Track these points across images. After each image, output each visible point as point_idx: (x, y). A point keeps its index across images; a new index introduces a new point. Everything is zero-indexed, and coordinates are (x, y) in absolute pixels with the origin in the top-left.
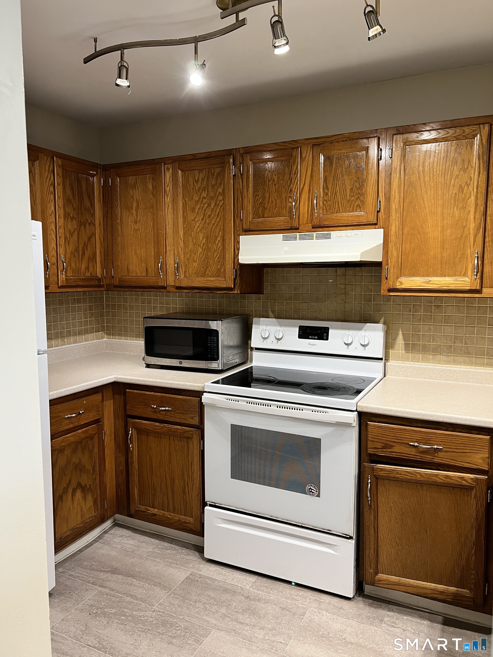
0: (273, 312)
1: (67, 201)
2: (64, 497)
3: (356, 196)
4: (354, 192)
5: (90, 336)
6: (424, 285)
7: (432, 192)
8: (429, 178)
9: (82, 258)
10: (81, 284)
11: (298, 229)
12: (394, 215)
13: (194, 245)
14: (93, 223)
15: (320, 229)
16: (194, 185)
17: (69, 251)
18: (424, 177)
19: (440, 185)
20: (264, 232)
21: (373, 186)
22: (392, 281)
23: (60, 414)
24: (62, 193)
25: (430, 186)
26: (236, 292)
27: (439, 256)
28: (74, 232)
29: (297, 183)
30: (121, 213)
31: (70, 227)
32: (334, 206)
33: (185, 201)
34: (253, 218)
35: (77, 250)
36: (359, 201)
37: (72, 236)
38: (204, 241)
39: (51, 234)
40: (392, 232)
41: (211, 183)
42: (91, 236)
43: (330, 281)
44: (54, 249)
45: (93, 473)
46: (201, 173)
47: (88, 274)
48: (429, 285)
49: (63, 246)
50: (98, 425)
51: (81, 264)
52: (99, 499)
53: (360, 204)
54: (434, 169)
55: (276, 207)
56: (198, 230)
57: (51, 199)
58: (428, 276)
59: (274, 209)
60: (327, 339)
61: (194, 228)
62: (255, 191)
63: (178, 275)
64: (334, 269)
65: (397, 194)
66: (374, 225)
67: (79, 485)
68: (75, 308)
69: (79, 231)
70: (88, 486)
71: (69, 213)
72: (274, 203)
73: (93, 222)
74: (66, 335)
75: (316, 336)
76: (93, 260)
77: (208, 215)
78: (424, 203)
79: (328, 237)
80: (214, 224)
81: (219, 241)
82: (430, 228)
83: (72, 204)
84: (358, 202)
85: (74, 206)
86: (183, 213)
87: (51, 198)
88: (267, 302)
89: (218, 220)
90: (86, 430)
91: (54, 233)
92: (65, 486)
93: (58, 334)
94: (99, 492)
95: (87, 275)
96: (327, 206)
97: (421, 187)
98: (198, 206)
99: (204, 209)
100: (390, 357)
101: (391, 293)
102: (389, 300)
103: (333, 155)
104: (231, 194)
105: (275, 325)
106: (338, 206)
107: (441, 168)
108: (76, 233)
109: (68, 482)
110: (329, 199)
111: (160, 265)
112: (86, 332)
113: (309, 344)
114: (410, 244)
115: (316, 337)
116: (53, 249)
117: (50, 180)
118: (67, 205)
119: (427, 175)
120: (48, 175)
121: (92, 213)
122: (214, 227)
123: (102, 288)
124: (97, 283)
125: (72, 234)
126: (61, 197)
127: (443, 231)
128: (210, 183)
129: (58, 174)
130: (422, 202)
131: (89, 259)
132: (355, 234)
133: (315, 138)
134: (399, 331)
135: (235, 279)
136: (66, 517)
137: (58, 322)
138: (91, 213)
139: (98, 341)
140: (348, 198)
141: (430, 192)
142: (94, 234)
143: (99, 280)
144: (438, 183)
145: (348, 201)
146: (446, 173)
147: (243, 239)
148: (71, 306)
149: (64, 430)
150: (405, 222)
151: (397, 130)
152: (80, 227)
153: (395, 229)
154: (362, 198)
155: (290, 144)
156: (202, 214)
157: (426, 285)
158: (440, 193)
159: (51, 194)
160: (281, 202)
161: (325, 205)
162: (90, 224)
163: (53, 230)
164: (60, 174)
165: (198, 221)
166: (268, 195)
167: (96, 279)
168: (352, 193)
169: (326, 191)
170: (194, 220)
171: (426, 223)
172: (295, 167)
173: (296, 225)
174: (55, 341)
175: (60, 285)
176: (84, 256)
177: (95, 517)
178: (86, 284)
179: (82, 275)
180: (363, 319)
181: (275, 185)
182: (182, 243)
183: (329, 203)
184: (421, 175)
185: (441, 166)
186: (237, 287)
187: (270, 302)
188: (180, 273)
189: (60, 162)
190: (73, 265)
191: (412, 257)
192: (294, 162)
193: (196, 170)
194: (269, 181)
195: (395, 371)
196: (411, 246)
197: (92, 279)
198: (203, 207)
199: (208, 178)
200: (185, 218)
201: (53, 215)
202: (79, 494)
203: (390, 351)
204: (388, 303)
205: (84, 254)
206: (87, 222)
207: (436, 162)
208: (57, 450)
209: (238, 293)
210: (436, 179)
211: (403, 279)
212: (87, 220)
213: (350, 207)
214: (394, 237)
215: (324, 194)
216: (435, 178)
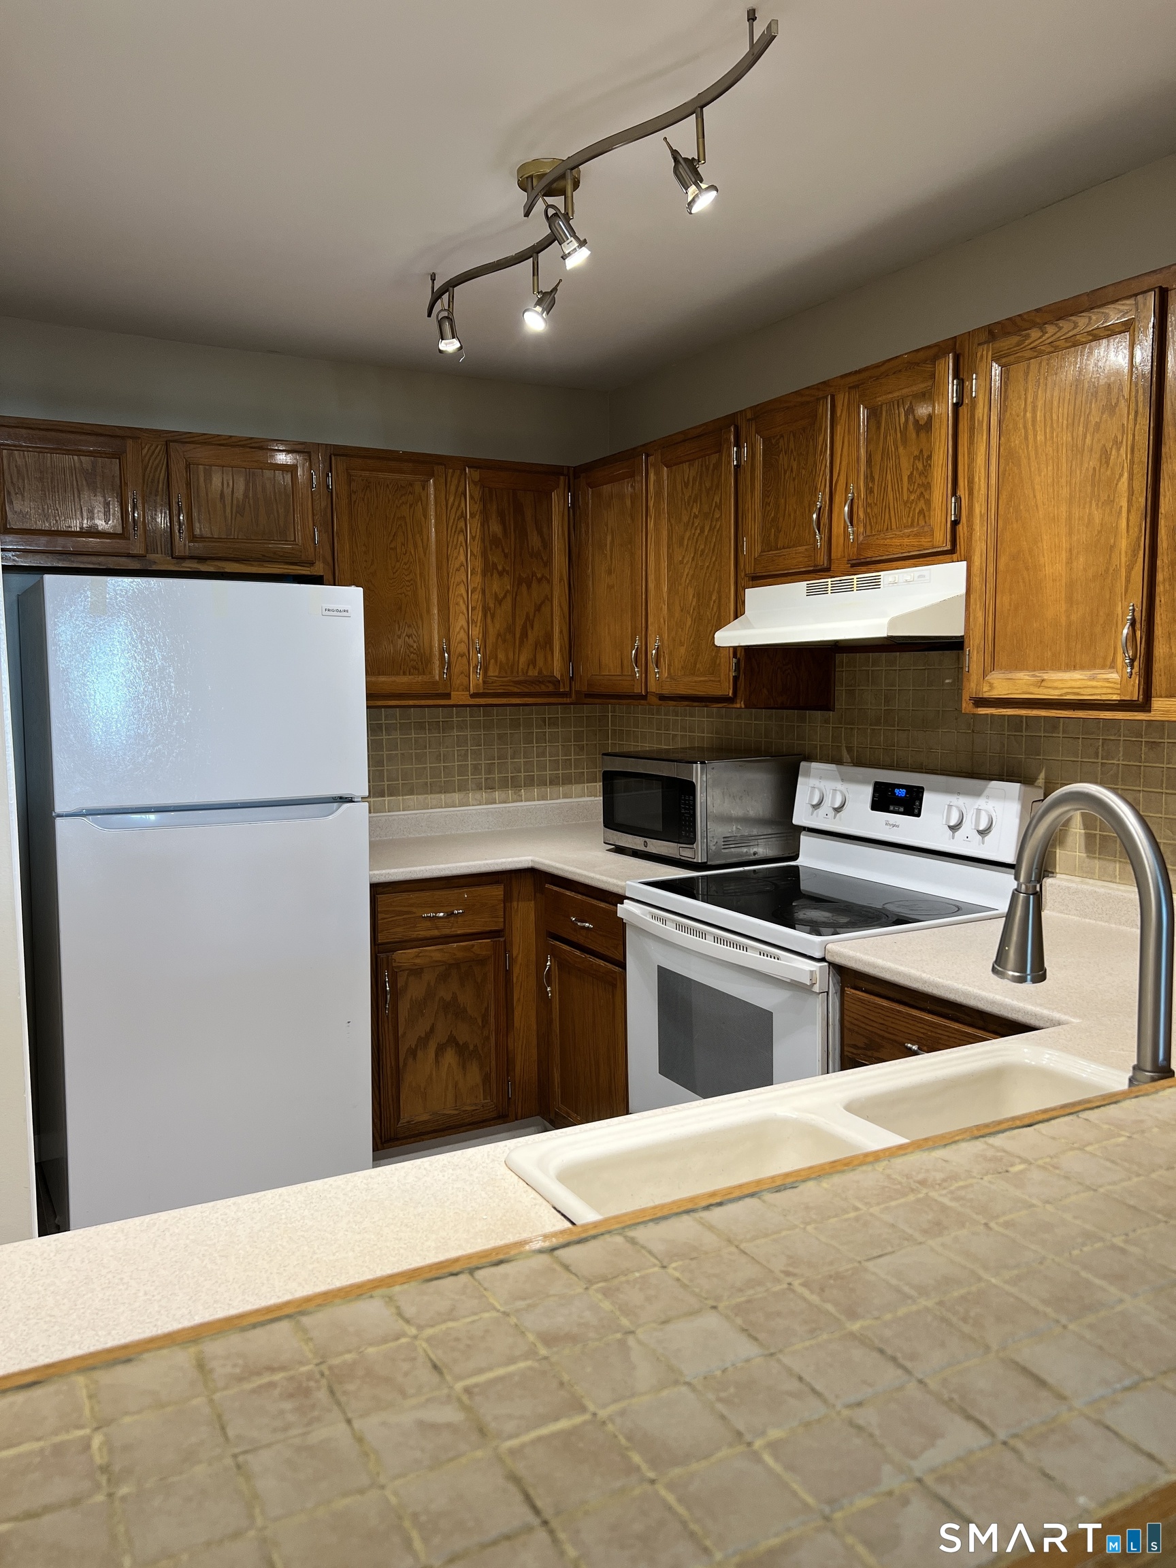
0: (849, 750)
1: (490, 543)
2: (420, 1054)
3: (918, 492)
4: (915, 482)
5: (576, 788)
6: (1032, 690)
7: (1050, 468)
8: (1043, 438)
9: (521, 642)
10: (516, 690)
11: (828, 569)
12: (979, 531)
13: (682, 610)
14: (546, 579)
15: (864, 568)
16: (683, 493)
17: (492, 632)
18: (1035, 436)
19: (1064, 451)
20: (779, 579)
21: (942, 465)
22: (975, 681)
23: (414, 910)
24: (478, 530)
25: (1046, 455)
26: (738, 706)
27: (1064, 621)
28: (505, 596)
29: (824, 471)
30: (593, 555)
31: (495, 588)
32: (883, 515)
33: (671, 526)
34: (762, 552)
35: (510, 629)
36: (922, 501)
37: (500, 605)
38: (694, 603)
39: (457, 604)
40: (975, 567)
41: (705, 486)
42: (543, 602)
43: (947, 681)
44: (464, 629)
45: (484, 1027)
46: (691, 468)
47: (533, 673)
48: (1041, 690)
49: (479, 624)
50: (496, 941)
51: (519, 653)
52: (493, 1075)
53: (924, 508)
54: (1054, 415)
55: (795, 525)
56: (687, 582)
57: (459, 543)
58: (1040, 668)
59: (792, 529)
60: (918, 815)
61: (681, 577)
62: (766, 494)
63: (658, 672)
65: (982, 480)
66: (950, 553)
67: (452, 1041)
68: (545, 735)
69: (516, 595)
70: (471, 1048)
71: (495, 566)
72: (792, 517)
73: (548, 577)
74: (525, 783)
75: (901, 806)
76: (546, 647)
77: (700, 550)
78: (1035, 496)
79: (875, 584)
80: (708, 567)
81: (714, 602)
82: (1046, 554)
83: (502, 546)
84: (922, 504)
85: (506, 551)
86: (668, 548)
87: (459, 540)
88: (840, 729)
89: (714, 559)
90: (467, 945)
91: (464, 602)
92: (423, 1035)
93: (508, 780)
94: (493, 1063)
95: (530, 673)
96: (871, 517)
97: (1029, 459)
98: (688, 534)
99: (695, 538)
100: (1057, 866)
101: (979, 709)
103: (881, 405)
104: (730, 507)
105: (833, 779)
106: (890, 515)
107: (1066, 411)
108: (509, 599)
109: (428, 1030)
110: (875, 501)
111: (634, 652)
112: (567, 780)
113: (886, 824)
114: (1011, 595)
115: (902, 809)
116: (460, 629)
117: (457, 509)
118: (491, 549)
119: (1041, 431)
120: (454, 500)
121: (545, 559)
122: (708, 575)
123: (567, 697)
124: (551, 688)
125: (500, 602)
126: (477, 537)
127: (1070, 561)
128: (703, 485)
129: (471, 497)
130: (1031, 496)
131: (537, 644)
132: (919, 577)
133: (856, 372)
135: (736, 679)
136: (422, 1090)
137: (507, 759)
138: (543, 560)
139: (592, 798)
140: (905, 498)
141: (1045, 470)
142: (549, 599)
143: (556, 683)
144: (1060, 447)
145: (905, 503)
146: (1076, 421)
147: (749, 593)
148: (535, 731)
149: (420, 936)
150: (1001, 544)
151: (991, 330)
152: (518, 588)
153: (979, 562)
154: (927, 496)
155: (818, 389)
156: (693, 549)
157: (1036, 690)
158: (1064, 469)
159: (459, 533)
160: (803, 516)
161: (869, 514)
162: (539, 581)
163: (462, 595)
164: (477, 496)
165: (688, 562)
166: (783, 501)
167: (550, 682)
168: (911, 485)
169: (870, 485)
170: (681, 562)
171: (1040, 544)
172: (821, 438)
173: (822, 560)
174: (500, 792)
175: (472, 692)
176: (525, 640)
177: (483, 1106)
178: (527, 690)
179: (520, 674)
180: (1007, 772)
181: (794, 479)
182: (665, 608)
183: (875, 510)
184: (1029, 431)
185: (1066, 405)
186: (740, 693)
187: (846, 728)
188: (662, 669)
189: (476, 475)
190: (501, 656)
191: (1014, 625)
192: (820, 429)
193: (685, 462)
194: (785, 473)
195: (1060, 900)
196: (1011, 599)
197: (540, 682)
198: (694, 534)
199: (701, 478)
200: (670, 557)
201: (464, 571)
202: (450, 1057)
203: (1058, 851)
204: (1054, 735)
205: (524, 635)
206: (534, 578)
207: (1058, 398)
208: (407, 970)
209: (741, 708)
210: (1057, 436)
211: (993, 677)
212: (534, 574)
213: (908, 516)
214: (977, 580)
215: (868, 492)
216: (1055, 434)
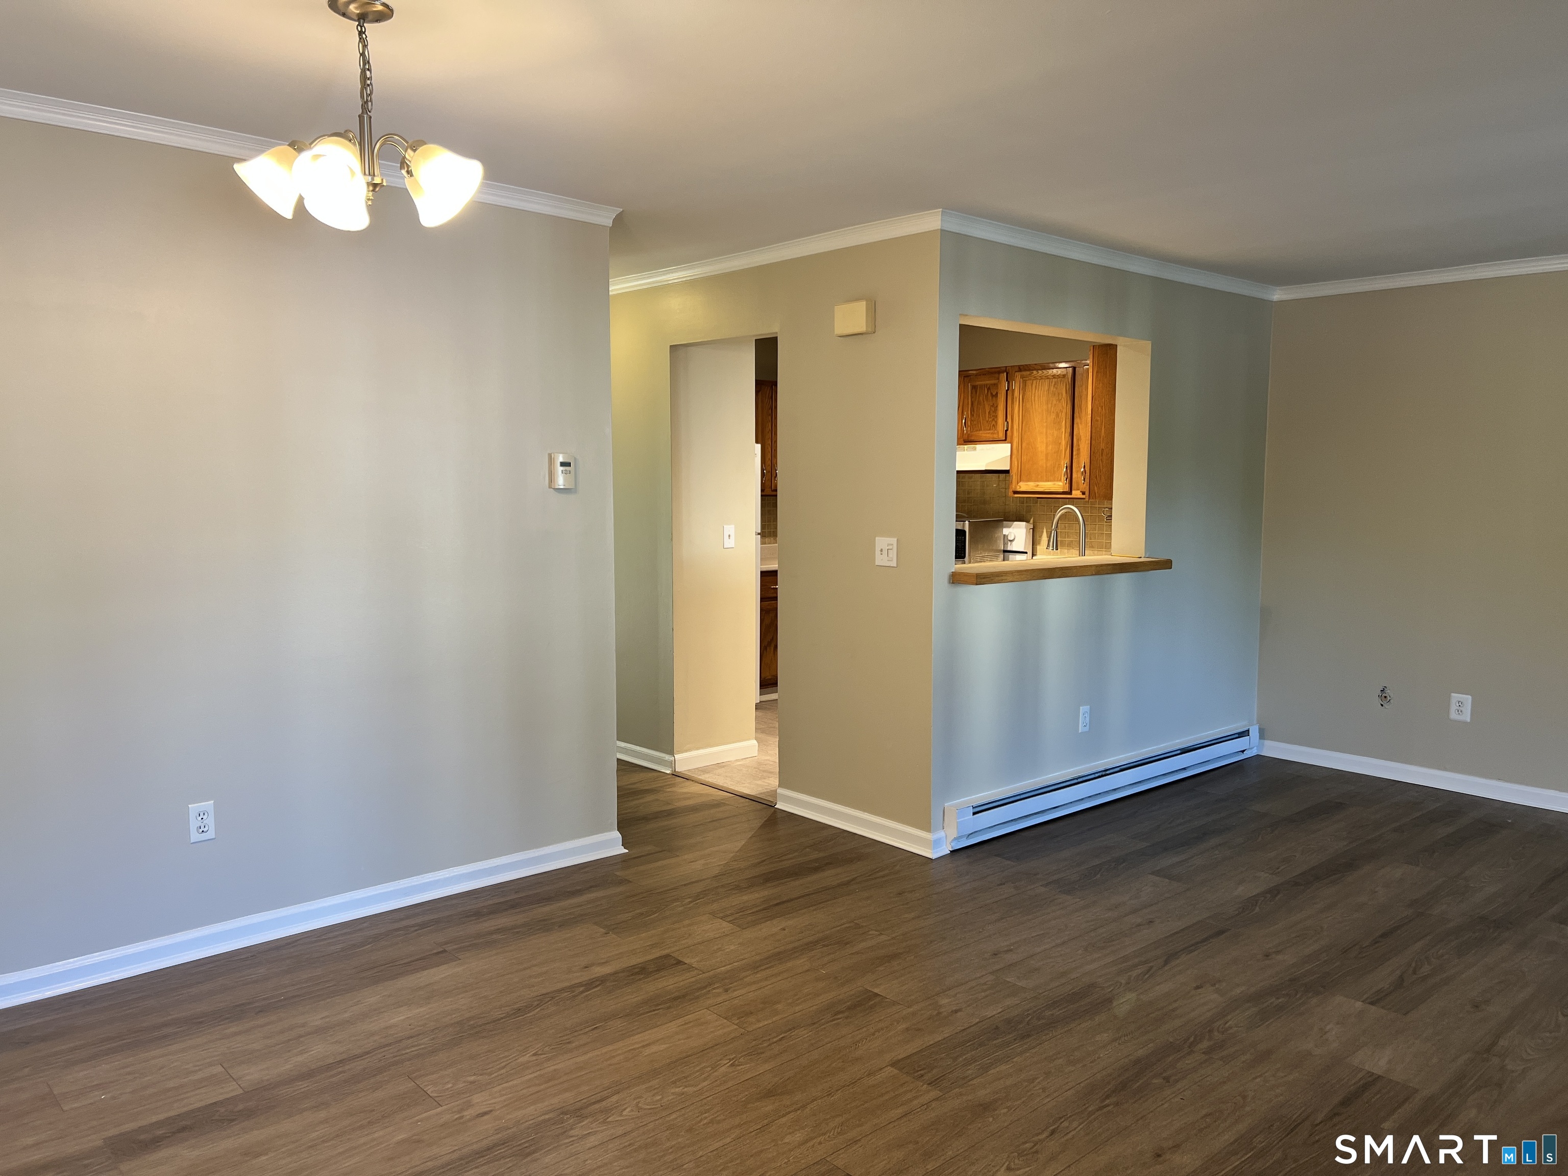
3: (992, 418)
6: (1034, 488)
8: (1038, 406)
12: (1015, 434)
15: (970, 443)
18: (1035, 404)
19: (1044, 412)
21: (1002, 410)
22: (1015, 485)
23: (768, 584)
25: (1038, 413)
27: (1045, 466)
32: (978, 425)
40: (1015, 447)
48: (1038, 488)
53: (995, 424)
54: (1041, 400)
58: (1038, 481)
64: (997, 475)
65: (1016, 418)
66: (1005, 440)
79: (975, 449)
82: (1038, 444)
84: (994, 422)
96: (973, 425)
97: (1033, 412)
102: (1036, 502)
103: (978, 385)
106: (981, 425)
107: (1045, 399)
110: (975, 419)
114: (1026, 456)
119: (1037, 404)
127: (1046, 447)
130: (1034, 424)
132: (992, 448)
134: (1043, 529)
140: (987, 419)
141: (1039, 416)
144: (1043, 409)
145: (987, 422)
146: (1049, 402)
150: (1023, 439)
151: (1019, 367)
153: (1016, 445)
154: (996, 420)
157: (1036, 488)
158: (1045, 417)
168: (990, 416)
169: (973, 413)
171: (1036, 441)
183: (975, 423)
184: (1033, 403)
185: (1045, 397)
191: (1027, 466)
196: (1026, 458)
201: (770, 432)
207: (1042, 394)
211: (1021, 484)
213: (988, 426)
214: (1014, 450)
215: (972, 416)
216: (1041, 406)
